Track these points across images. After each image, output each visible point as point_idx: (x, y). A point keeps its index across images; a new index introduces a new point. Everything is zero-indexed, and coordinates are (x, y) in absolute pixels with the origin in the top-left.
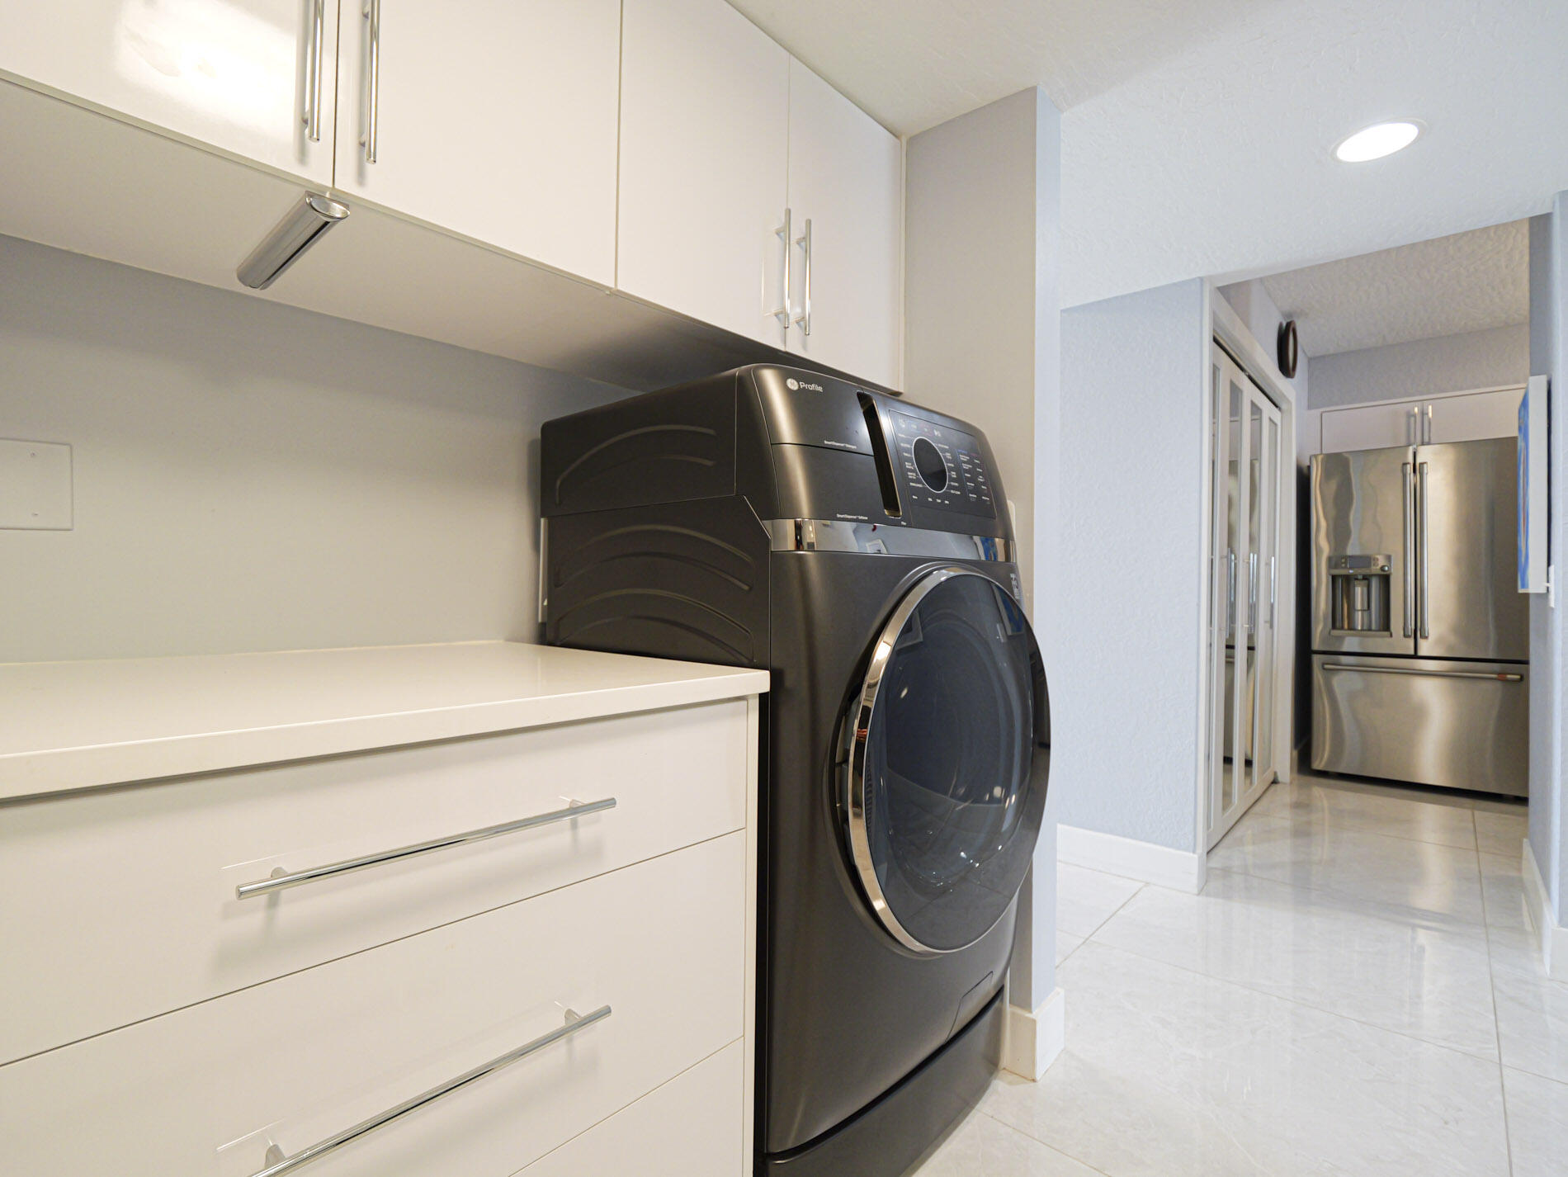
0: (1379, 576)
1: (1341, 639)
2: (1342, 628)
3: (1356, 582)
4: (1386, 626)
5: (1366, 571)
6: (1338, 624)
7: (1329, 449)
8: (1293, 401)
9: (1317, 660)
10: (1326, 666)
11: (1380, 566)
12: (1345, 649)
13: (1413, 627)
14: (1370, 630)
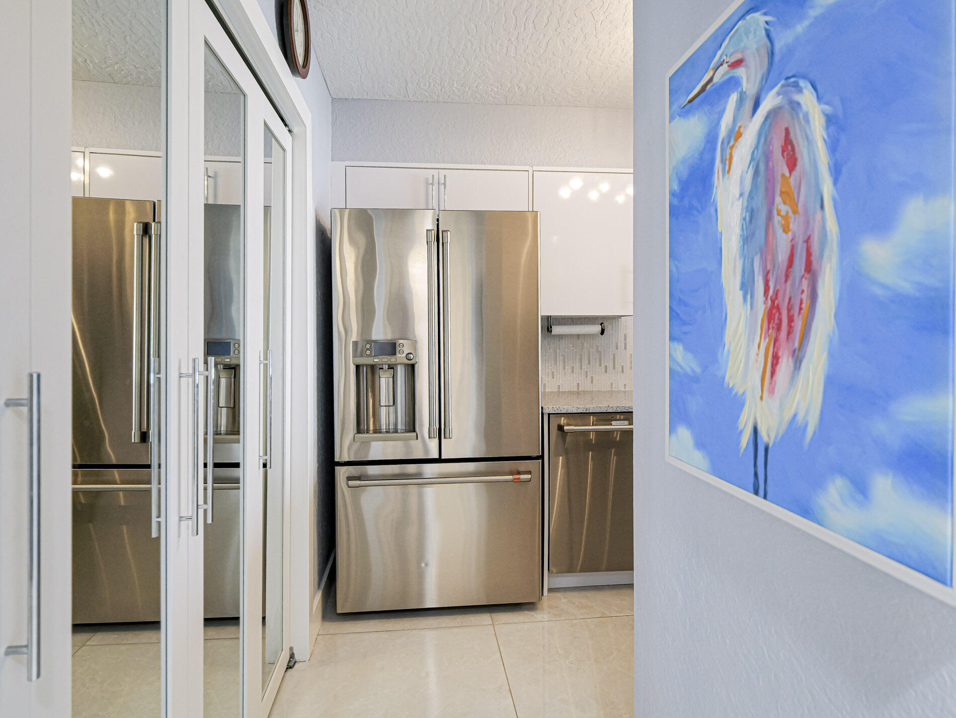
0: (406, 365)
1: (366, 444)
2: (368, 432)
3: (381, 372)
4: (412, 426)
5: (392, 360)
6: (364, 426)
7: (355, 203)
8: (308, 122)
9: (341, 473)
10: (351, 483)
11: (406, 352)
12: (372, 457)
13: (438, 427)
14: (396, 431)
